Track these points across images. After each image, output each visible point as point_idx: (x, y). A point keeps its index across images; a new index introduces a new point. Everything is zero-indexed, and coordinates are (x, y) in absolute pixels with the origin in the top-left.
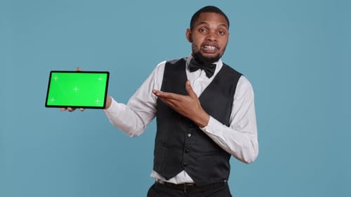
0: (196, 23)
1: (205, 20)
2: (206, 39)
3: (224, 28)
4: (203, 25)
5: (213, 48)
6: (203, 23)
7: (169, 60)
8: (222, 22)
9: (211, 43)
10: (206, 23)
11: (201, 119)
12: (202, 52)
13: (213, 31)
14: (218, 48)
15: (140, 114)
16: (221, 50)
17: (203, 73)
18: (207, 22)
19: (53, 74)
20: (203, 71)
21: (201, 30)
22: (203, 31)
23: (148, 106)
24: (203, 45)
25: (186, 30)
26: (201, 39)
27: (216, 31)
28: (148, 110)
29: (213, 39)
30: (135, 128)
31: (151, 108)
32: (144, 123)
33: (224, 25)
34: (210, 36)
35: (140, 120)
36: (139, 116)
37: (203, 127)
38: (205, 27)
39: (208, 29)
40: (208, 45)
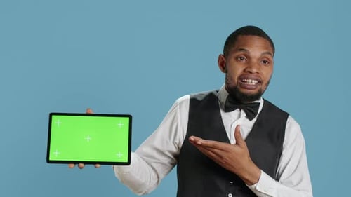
0: (233, 49)
1: (245, 45)
2: (244, 71)
3: (269, 56)
4: (242, 53)
5: (254, 82)
6: (241, 50)
7: (193, 94)
8: (267, 48)
9: (252, 76)
10: (246, 51)
11: (250, 174)
12: (238, 87)
13: (254, 60)
14: (260, 82)
15: (155, 165)
16: (264, 84)
17: (243, 114)
18: (246, 48)
19: (53, 117)
20: (242, 111)
21: (239, 59)
22: (241, 59)
23: (166, 155)
24: (241, 78)
25: (218, 56)
26: (239, 69)
27: (258, 59)
28: (166, 161)
29: (254, 70)
30: (148, 184)
31: (169, 157)
32: (158, 177)
33: (269, 53)
34: (250, 67)
35: (153, 174)
36: (153, 168)
37: (253, 184)
38: (245, 55)
39: (248, 57)
40: (248, 79)
